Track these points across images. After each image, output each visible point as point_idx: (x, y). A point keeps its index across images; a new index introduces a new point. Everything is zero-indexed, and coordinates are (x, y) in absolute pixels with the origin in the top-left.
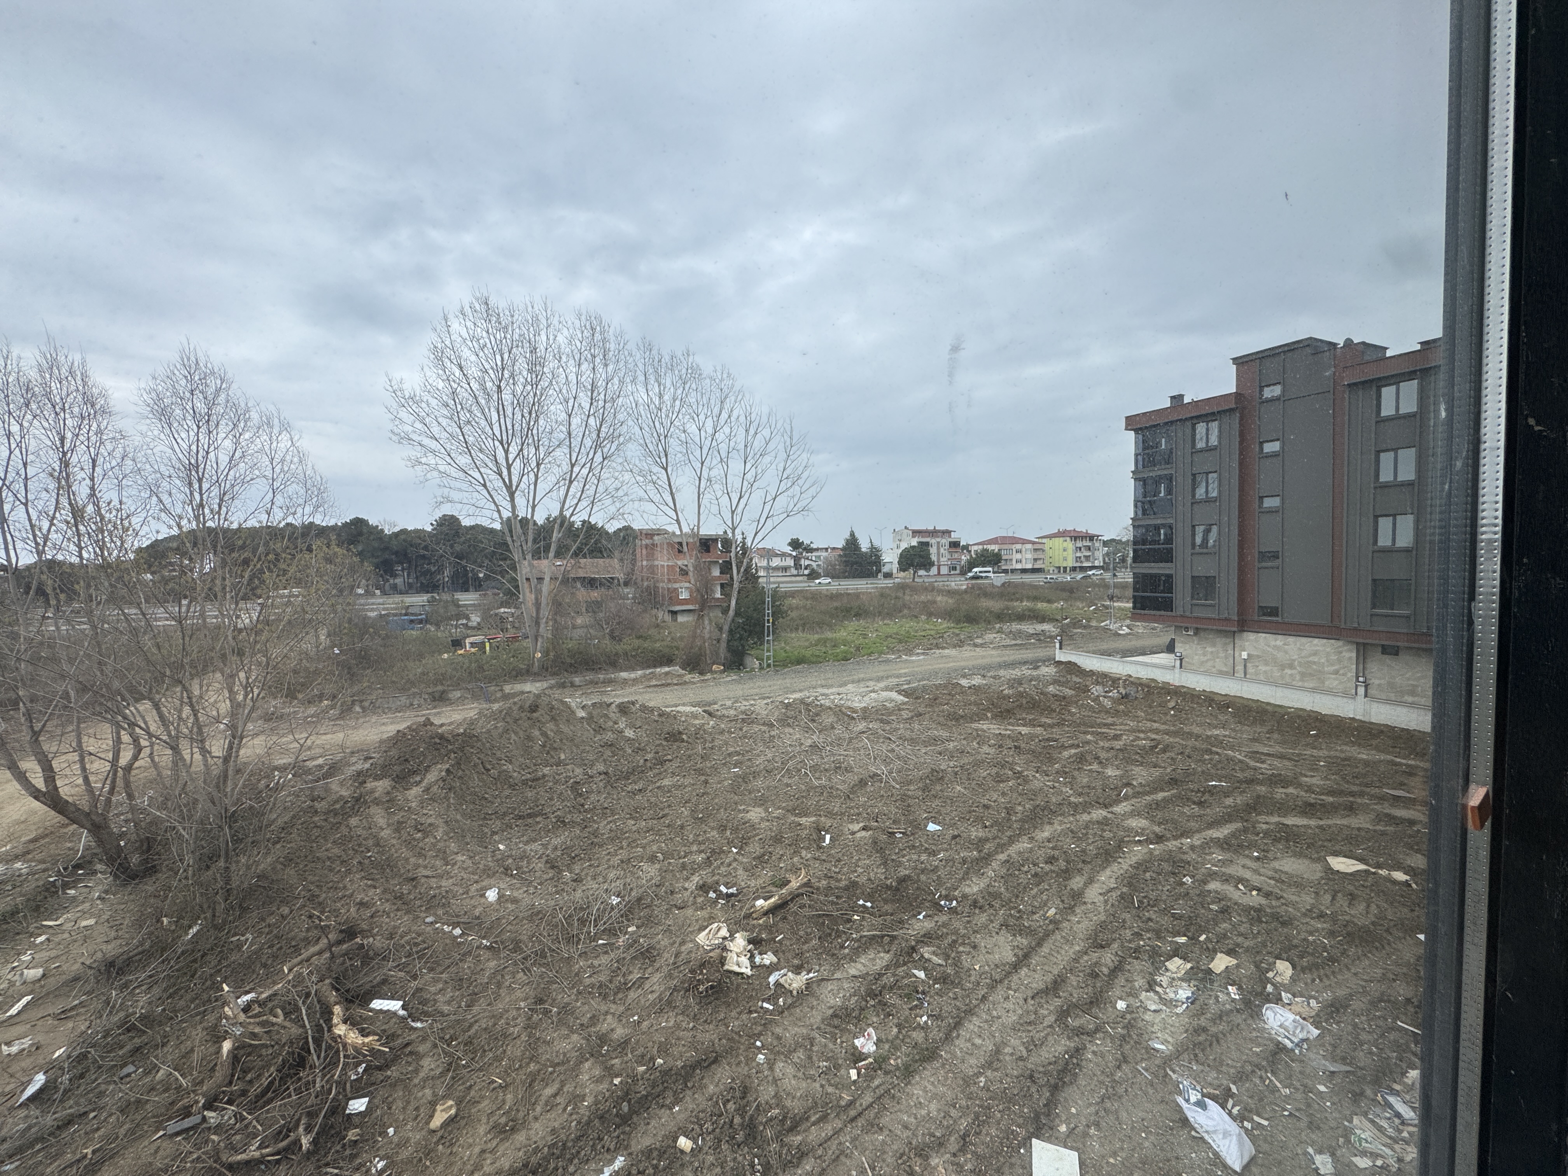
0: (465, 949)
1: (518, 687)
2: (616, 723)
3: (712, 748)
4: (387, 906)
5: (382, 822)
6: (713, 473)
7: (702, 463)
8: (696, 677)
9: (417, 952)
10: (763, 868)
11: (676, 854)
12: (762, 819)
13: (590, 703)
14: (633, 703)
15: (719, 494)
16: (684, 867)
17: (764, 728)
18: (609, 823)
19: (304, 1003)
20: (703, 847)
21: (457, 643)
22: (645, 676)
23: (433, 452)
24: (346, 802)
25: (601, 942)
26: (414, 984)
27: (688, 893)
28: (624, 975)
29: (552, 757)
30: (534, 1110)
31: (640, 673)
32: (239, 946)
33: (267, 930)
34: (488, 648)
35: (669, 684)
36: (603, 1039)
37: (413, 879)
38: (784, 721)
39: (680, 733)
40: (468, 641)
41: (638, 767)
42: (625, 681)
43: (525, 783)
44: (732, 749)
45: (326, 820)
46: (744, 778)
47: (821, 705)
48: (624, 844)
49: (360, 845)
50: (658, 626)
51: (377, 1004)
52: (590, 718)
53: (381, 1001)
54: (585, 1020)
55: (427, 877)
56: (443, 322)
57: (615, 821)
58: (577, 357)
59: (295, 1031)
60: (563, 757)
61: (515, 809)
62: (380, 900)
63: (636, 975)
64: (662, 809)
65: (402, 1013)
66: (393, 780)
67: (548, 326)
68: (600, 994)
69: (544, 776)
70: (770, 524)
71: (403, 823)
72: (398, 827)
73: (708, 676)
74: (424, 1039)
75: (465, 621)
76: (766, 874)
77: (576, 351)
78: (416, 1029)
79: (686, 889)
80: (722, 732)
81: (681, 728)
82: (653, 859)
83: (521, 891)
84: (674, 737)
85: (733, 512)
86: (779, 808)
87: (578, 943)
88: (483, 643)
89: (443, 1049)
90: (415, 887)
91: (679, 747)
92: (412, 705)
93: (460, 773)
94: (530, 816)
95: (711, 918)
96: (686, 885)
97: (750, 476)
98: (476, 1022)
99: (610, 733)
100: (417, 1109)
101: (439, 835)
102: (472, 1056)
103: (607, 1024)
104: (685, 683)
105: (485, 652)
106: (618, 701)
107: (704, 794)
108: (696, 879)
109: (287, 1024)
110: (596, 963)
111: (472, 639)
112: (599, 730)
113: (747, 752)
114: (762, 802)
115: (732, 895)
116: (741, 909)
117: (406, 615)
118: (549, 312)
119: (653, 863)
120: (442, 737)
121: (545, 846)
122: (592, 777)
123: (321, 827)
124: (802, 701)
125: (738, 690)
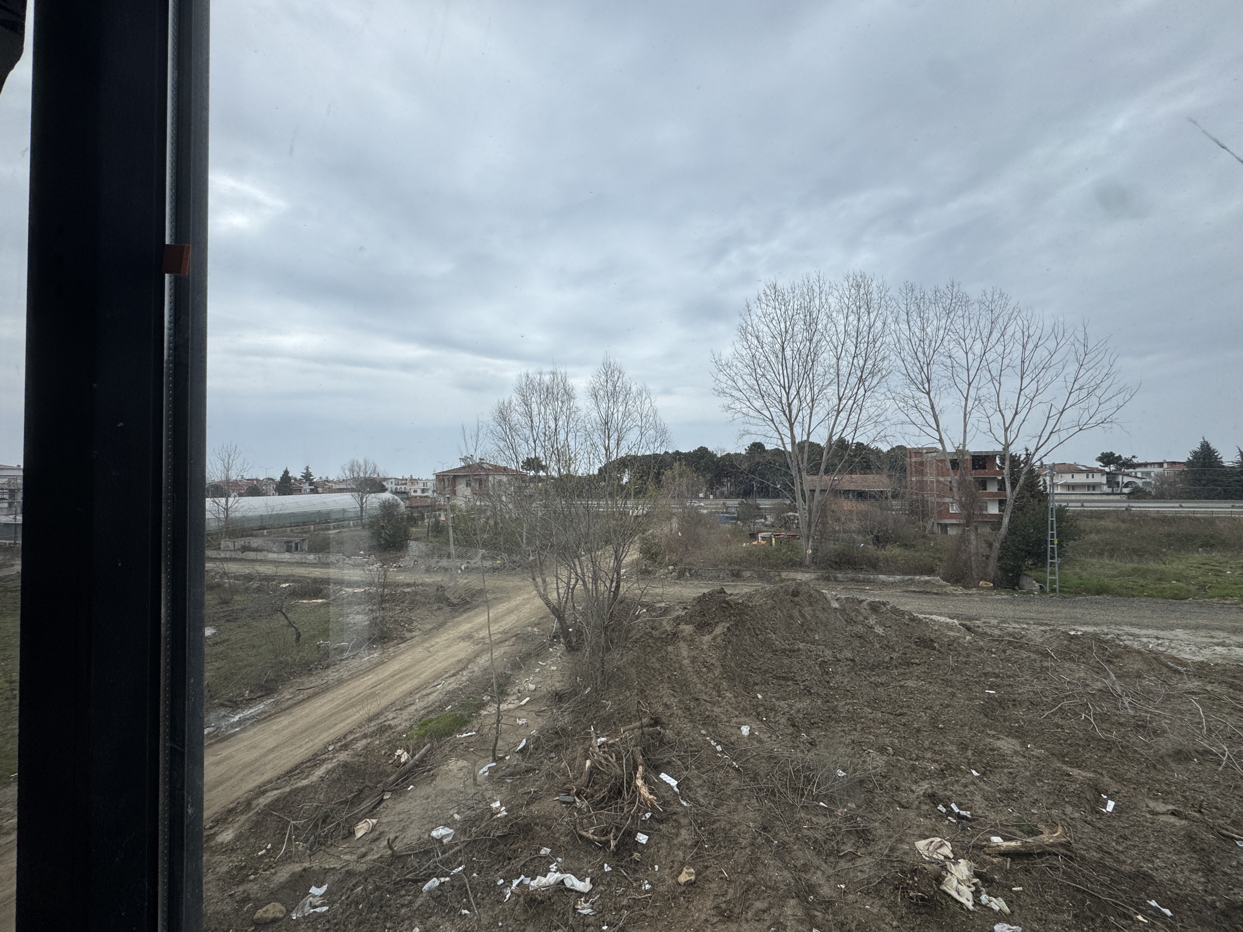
0: (720, 763)
1: (792, 575)
2: (866, 618)
3: (966, 663)
4: (680, 712)
5: (685, 654)
6: (983, 392)
7: (970, 384)
8: (960, 590)
9: (691, 752)
10: (1008, 806)
11: (908, 754)
12: (1016, 752)
13: (843, 597)
14: (884, 604)
15: (990, 412)
16: (913, 769)
17: (1033, 656)
18: (846, 704)
19: (625, 755)
20: (938, 757)
21: (753, 536)
22: (903, 581)
23: (738, 399)
24: (668, 635)
25: (822, 804)
26: (685, 773)
27: (914, 796)
28: (838, 843)
29: (808, 636)
30: (747, 913)
31: (898, 577)
32: (605, 707)
33: (618, 702)
34: (774, 542)
35: (927, 592)
36: (811, 888)
37: (697, 699)
38: (1065, 654)
39: (932, 641)
40: (760, 535)
41: (884, 662)
42: (884, 584)
43: (784, 651)
44: (990, 669)
45: (654, 643)
46: (1001, 703)
47: (1126, 647)
48: (859, 727)
49: (671, 666)
50: (924, 537)
51: (664, 776)
52: (843, 610)
53: (666, 776)
54: (799, 863)
55: (706, 701)
56: (746, 308)
57: (853, 705)
58: (845, 311)
59: (618, 771)
60: (817, 638)
61: (773, 670)
62: (676, 706)
63: (848, 848)
64: (901, 707)
65: (676, 789)
66: (695, 626)
67: (821, 293)
68: (815, 849)
69: (799, 650)
70: (1054, 440)
71: (696, 658)
72: (694, 660)
73: (974, 591)
74: (685, 816)
75: (763, 520)
76: (1011, 813)
77: (845, 306)
78: (682, 805)
79: (912, 791)
80: (981, 650)
81: (933, 636)
82: (882, 750)
83: (766, 736)
84: (926, 643)
85: (1006, 430)
86: (1041, 747)
87: (802, 796)
88: (771, 538)
89: (695, 830)
90: (698, 705)
91: (929, 654)
92: (719, 577)
93: (737, 632)
94: (784, 678)
95: (933, 830)
96: (914, 788)
97: (1029, 391)
98: (718, 820)
99: (860, 626)
100: (673, 861)
101: (717, 673)
102: (712, 845)
103: (817, 878)
104: (946, 594)
105: (772, 545)
106: (872, 599)
107: (948, 706)
108: (925, 786)
109: (615, 764)
110: (814, 820)
111: (763, 534)
112: (850, 621)
113: (1009, 677)
114: (1019, 734)
115: (964, 818)
116: (972, 836)
117: (727, 513)
118: (821, 282)
119: (883, 754)
120: (727, 603)
121: (791, 706)
122: (839, 661)
123: (652, 647)
124: (1095, 637)
125: (1009, 611)
